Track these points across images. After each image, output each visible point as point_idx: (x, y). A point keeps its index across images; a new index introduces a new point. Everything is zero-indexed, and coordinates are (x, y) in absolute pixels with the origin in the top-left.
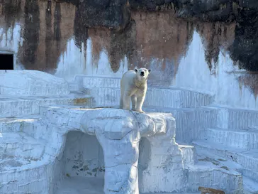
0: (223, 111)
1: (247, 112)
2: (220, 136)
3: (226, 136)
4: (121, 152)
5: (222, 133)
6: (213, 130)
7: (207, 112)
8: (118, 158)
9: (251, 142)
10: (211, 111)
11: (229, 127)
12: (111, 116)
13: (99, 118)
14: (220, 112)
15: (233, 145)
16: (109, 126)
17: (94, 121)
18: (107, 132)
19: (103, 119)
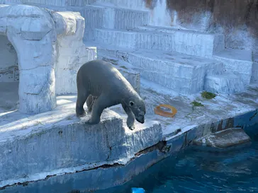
0: (109, 10)
1: (131, 12)
2: (108, 36)
3: (114, 36)
4: (40, 53)
5: (110, 34)
6: (101, 30)
7: (94, 11)
8: (37, 60)
9: (139, 42)
10: (98, 11)
11: (115, 28)
12: (27, 14)
13: (10, 17)
14: (106, 12)
15: (121, 45)
16: (26, 25)
17: (5, 19)
18: (25, 32)
19: (16, 17)
